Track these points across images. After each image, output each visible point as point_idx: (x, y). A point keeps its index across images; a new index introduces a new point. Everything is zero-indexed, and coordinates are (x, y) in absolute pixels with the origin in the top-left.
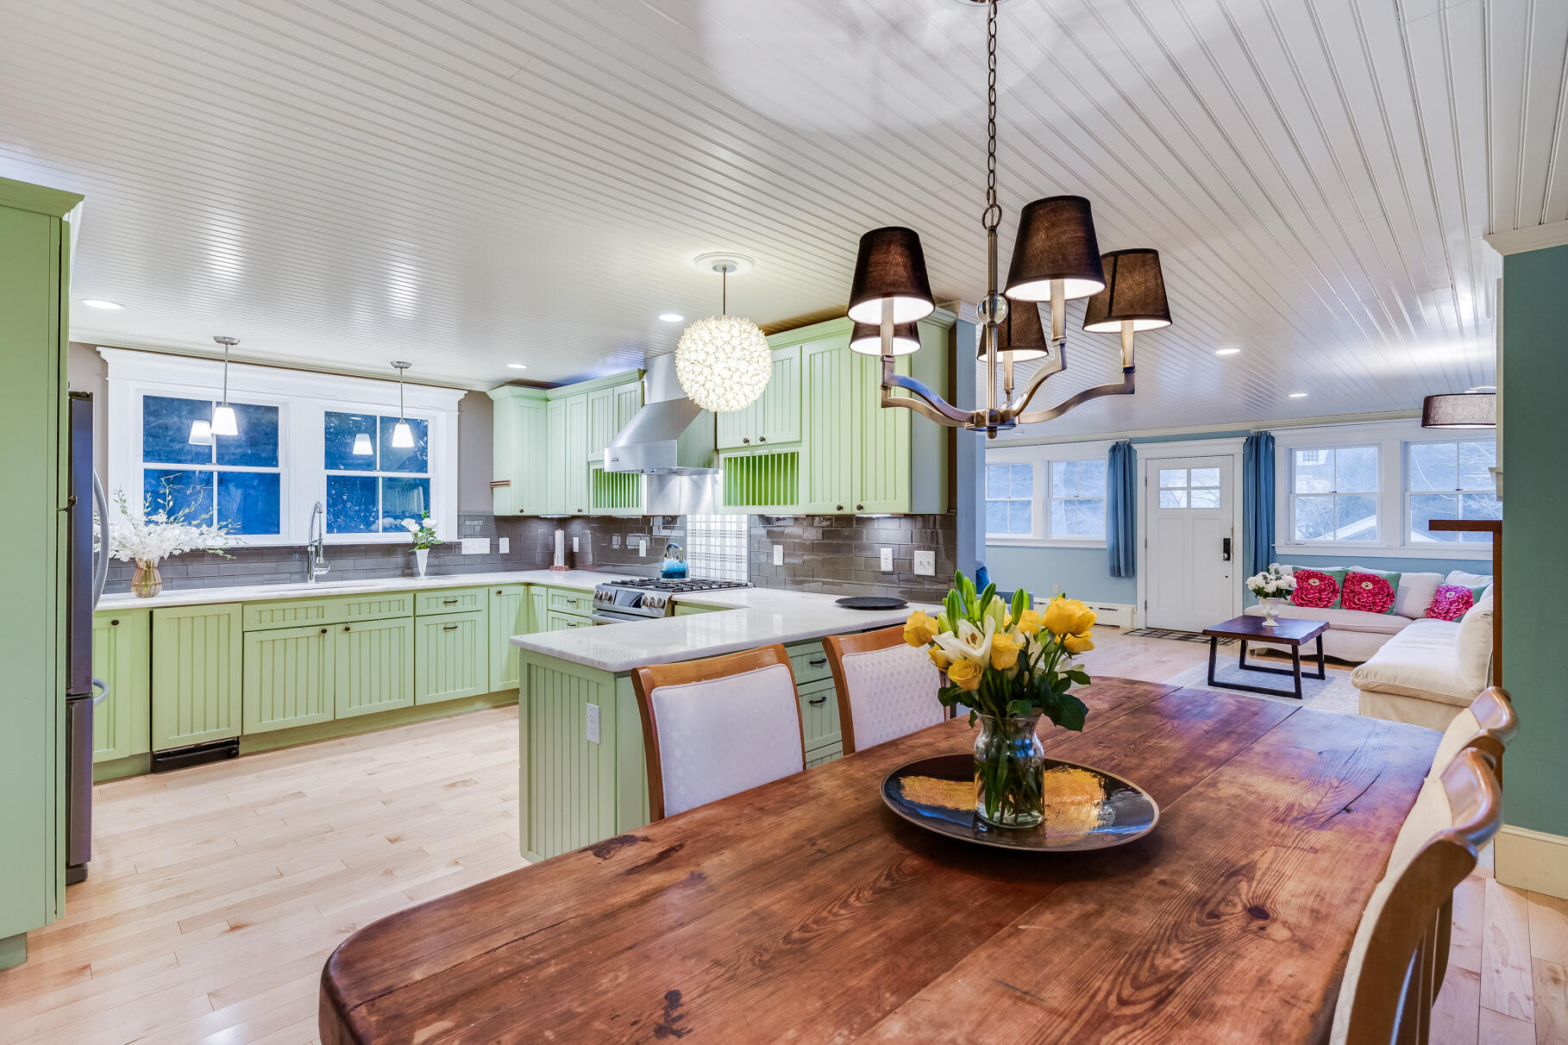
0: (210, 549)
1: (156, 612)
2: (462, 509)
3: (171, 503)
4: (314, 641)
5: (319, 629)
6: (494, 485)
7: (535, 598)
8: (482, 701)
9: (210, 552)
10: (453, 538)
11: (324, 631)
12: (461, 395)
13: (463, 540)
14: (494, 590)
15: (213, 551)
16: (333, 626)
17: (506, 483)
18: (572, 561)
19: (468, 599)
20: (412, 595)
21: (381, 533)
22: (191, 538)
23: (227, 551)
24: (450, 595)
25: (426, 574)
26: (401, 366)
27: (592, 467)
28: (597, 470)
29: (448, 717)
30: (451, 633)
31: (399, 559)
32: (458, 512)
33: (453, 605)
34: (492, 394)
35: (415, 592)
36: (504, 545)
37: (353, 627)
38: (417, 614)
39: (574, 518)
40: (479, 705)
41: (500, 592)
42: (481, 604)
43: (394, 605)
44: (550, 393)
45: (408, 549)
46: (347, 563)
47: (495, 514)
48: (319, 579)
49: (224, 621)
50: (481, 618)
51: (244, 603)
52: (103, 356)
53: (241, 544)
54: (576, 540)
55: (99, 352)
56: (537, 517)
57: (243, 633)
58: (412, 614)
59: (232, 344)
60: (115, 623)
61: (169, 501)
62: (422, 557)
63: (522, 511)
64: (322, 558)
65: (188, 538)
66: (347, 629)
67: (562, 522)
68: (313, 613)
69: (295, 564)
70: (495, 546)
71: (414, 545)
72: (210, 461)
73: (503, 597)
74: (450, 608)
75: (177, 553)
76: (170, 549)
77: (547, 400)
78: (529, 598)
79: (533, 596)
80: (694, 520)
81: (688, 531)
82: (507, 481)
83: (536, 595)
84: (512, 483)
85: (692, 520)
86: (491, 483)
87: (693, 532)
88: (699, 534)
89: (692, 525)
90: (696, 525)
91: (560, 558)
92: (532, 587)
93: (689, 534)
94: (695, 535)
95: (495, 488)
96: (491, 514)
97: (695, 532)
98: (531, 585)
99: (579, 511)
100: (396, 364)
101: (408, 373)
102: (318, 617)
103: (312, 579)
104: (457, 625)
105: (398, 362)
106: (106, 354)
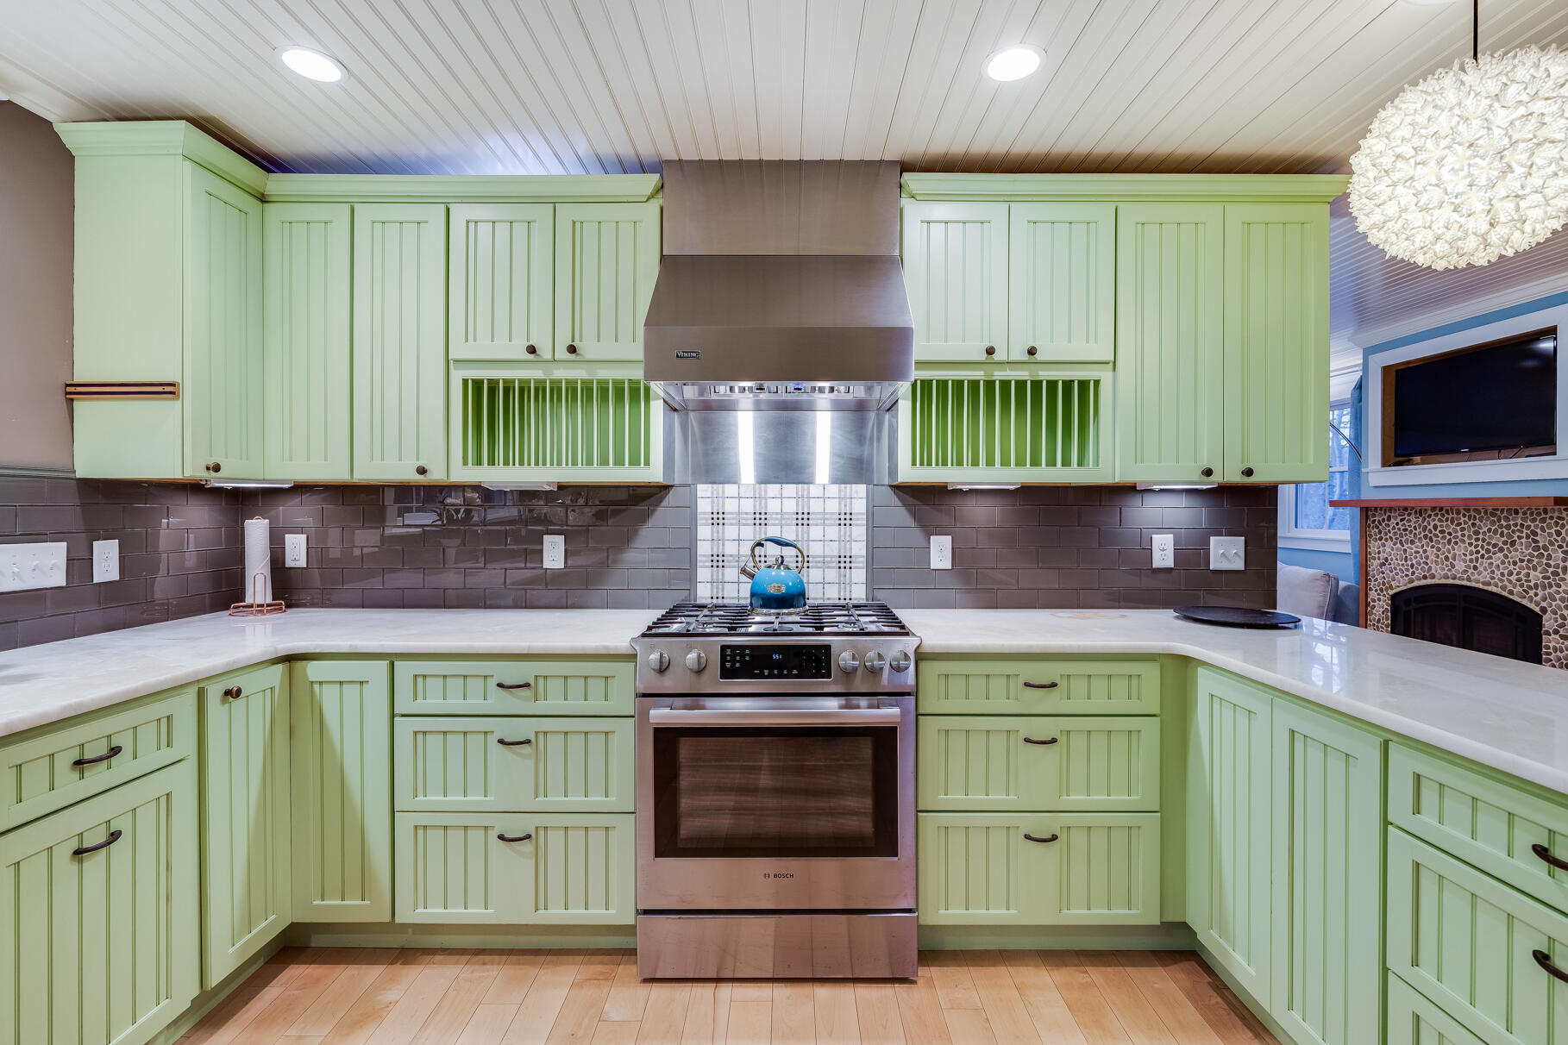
6: (74, 392)
7: (328, 689)
14: (214, 692)
17: (159, 389)
18: (291, 591)
24: (92, 737)
27: (457, 376)
28: (478, 384)
30: (96, 861)
33: (104, 764)
34: (73, 135)
36: (106, 561)
39: (296, 490)
41: (237, 692)
42: (183, 738)
44: (277, 183)
47: (78, 475)
54: (298, 541)
63: (215, 468)
70: (79, 564)
73: (240, 705)
74: (98, 778)
77: (265, 199)
78: (296, 695)
79: (316, 687)
80: (718, 493)
81: (702, 516)
82: (172, 385)
83: (321, 683)
84: (187, 391)
85: (712, 493)
86: (67, 385)
87: (715, 516)
88: (734, 519)
89: (713, 502)
90: (723, 503)
91: (258, 586)
92: (299, 664)
93: (704, 521)
94: (721, 521)
95: (78, 399)
96: (71, 476)
97: (721, 516)
98: (290, 659)
99: (422, 471)
104: (116, 827)
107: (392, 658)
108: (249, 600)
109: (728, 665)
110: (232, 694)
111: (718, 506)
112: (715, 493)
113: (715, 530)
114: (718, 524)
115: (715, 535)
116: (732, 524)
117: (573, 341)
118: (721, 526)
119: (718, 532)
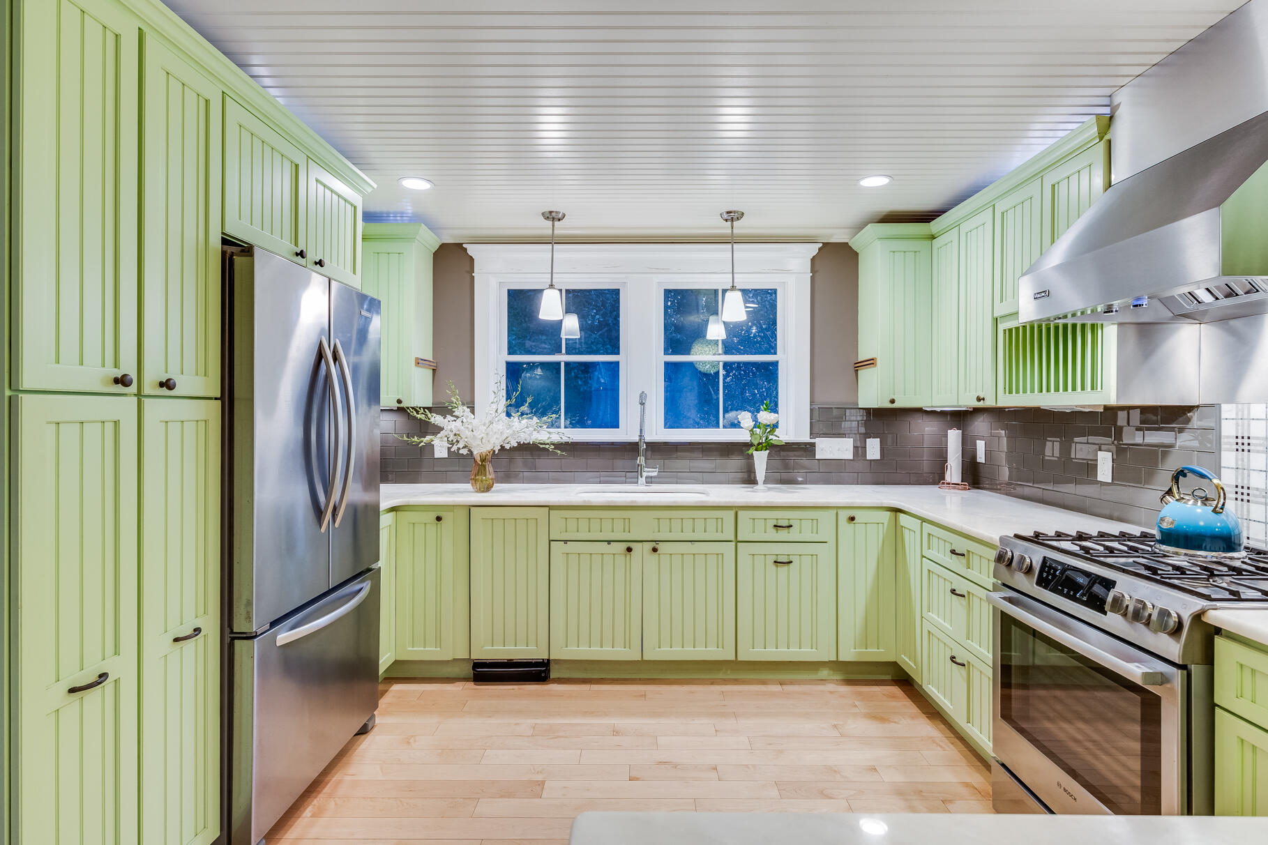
0: (541, 444)
1: (472, 509)
2: (818, 399)
4: (621, 560)
5: (625, 545)
6: (859, 366)
7: (906, 532)
9: (541, 446)
10: (805, 438)
11: (629, 550)
12: (813, 249)
13: (817, 441)
14: (844, 515)
15: (544, 446)
16: (641, 544)
17: (872, 362)
19: (807, 525)
20: (732, 513)
21: (723, 430)
23: (559, 446)
24: (785, 516)
25: (765, 482)
26: (733, 216)
27: (1001, 327)
30: (783, 570)
31: (735, 462)
32: (812, 403)
33: (786, 530)
34: (854, 243)
35: (737, 509)
36: (873, 449)
37: (661, 546)
38: (739, 539)
39: (977, 411)
40: (824, 673)
41: (852, 519)
42: (826, 532)
43: (711, 525)
44: (935, 226)
46: (680, 464)
47: (861, 406)
48: (650, 481)
49: (533, 525)
50: (825, 552)
51: (550, 507)
52: (471, 254)
54: (981, 446)
56: (919, 411)
57: (550, 541)
58: (732, 538)
59: (559, 220)
60: (439, 519)
62: (761, 459)
63: (893, 401)
66: (655, 550)
67: (960, 418)
68: (619, 525)
70: (860, 450)
71: (748, 445)
72: (560, 352)
73: (858, 527)
74: (783, 535)
75: (507, 447)
77: (933, 237)
78: (896, 532)
79: (904, 530)
80: (1243, 415)
81: (1226, 440)
82: (873, 359)
83: (906, 529)
84: (878, 362)
85: (1237, 414)
86: (856, 364)
87: (1240, 441)
88: (1260, 445)
89: (1237, 425)
90: (1249, 425)
91: (954, 471)
92: (898, 514)
93: (1228, 446)
94: (1246, 447)
95: (860, 369)
96: (856, 406)
97: (1246, 441)
98: (898, 511)
99: (979, 399)
100: (725, 216)
101: (741, 227)
102: (624, 531)
103: (642, 480)
104: (791, 558)
105: (728, 213)
106: (472, 250)
107: (923, 520)
108: (948, 479)
109: (1045, 575)
111: (1243, 429)
112: (1240, 413)
113: (1240, 457)
114: (1243, 450)
115: (1240, 463)
116: (1258, 452)
118: (1246, 452)
119: (1243, 460)
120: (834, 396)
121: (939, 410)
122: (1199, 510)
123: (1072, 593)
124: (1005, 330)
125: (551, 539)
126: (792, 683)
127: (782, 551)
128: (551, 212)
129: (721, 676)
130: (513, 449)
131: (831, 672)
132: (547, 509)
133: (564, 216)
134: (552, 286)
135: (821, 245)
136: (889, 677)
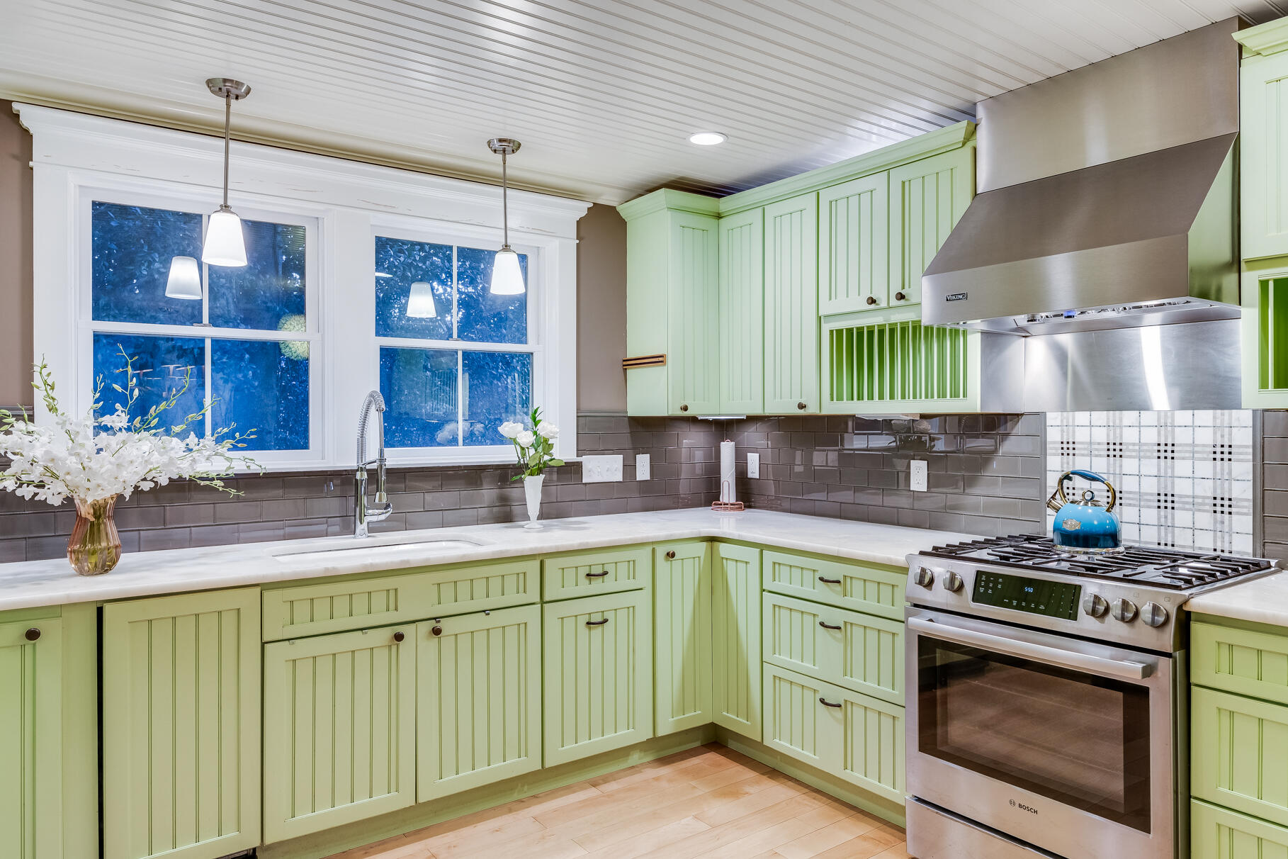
0: (202, 479)
1: (108, 609)
2: (584, 407)
3: (136, 392)
4: (381, 657)
5: (389, 632)
6: (629, 363)
7: (730, 567)
8: (641, 751)
9: (202, 483)
10: (572, 456)
11: (399, 637)
12: (581, 209)
13: (584, 459)
14: (661, 551)
15: (208, 483)
16: (413, 626)
17: (658, 360)
18: (748, 495)
19: (623, 568)
20: (536, 564)
21: (461, 448)
22: (171, 459)
24: (596, 563)
25: (542, 521)
26: (507, 146)
27: (826, 328)
28: (840, 332)
29: (594, 784)
30: (597, 631)
31: (488, 493)
32: (578, 410)
33: (600, 579)
34: (625, 211)
35: (542, 558)
36: (643, 468)
37: (444, 625)
38: (547, 598)
39: (752, 419)
40: (635, 758)
41: (673, 555)
42: (644, 576)
43: (510, 583)
44: (725, 204)
45: (507, 475)
46: (411, 500)
47: (629, 414)
48: (372, 529)
49: (229, 621)
50: (642, 599)
51: (264, 587)
52: (25, 122)
53: (254, 469)
54: (753, 460)
55: (17, 116)
56: (693, 420)
57: (263, 644)
58: (537, 599)
59: (237, 98)
60: (33, 635)
61: (132, 391)
62: (533, 488)
63: (685, 408)
64: (384, 495)
65: (165, 459)
66: (437, 632)
68: (379, 601)
69: (331, 505)
70: (629, 468)
71: (521, 468)
72: (199, 319)
73: (676, 563)
74: (597, 586)
75: (146, 486)
76: (134, 480)
77: (719, 216)
78: (714, 568)
79: (725, 561)
80: (1068, 422)
81: (1051, 446)
82: (661, 357)
83: (727, 559)
84: (669, 360)
85: (1062, 421)
86: (624, 361)
87: (1065, 446)
88: (1085, 449)
89: (1062, 431)
90: (1074, 432)
92: (716, 544)
93: (1054, 451)
94: (1071, 452)
95: (629, 368)
96: (624, 415)
97: (1071, 446)
98: (712, 540)
99: (801, 406)
100: (497, 145)
101: (518, 164)
102: (388, 610)
103: (361, 528)
104: (606, 616)
105: (500, 140)
106: (30, 117)
107: (762, 547)
108: (721, 500)
109: (982, 590)
110: (671, 555)
111: (1068, 435)
112: (1065, 421)
113: (1065, 461)
114: (1068, 454)
115: (1065, 466)
116: (1083, 455)
117: (903, 288)
118: (1071, 456)
119: (1068, 463)
120: (603, 403)
121: (710, 418)
122: (1090, 511)
123: (1024, 604)
124: (831, 332)
125: (265, 639)
126: (605, 779)
127: (593, 607)
128: (225, 80)
129: (516, 796)
130: (157, 490)
131: (642, 754)
132: (258, 590)
133: (248, 91)
134: (225, 208)
135: (591, 205)
136: (697, 744)
